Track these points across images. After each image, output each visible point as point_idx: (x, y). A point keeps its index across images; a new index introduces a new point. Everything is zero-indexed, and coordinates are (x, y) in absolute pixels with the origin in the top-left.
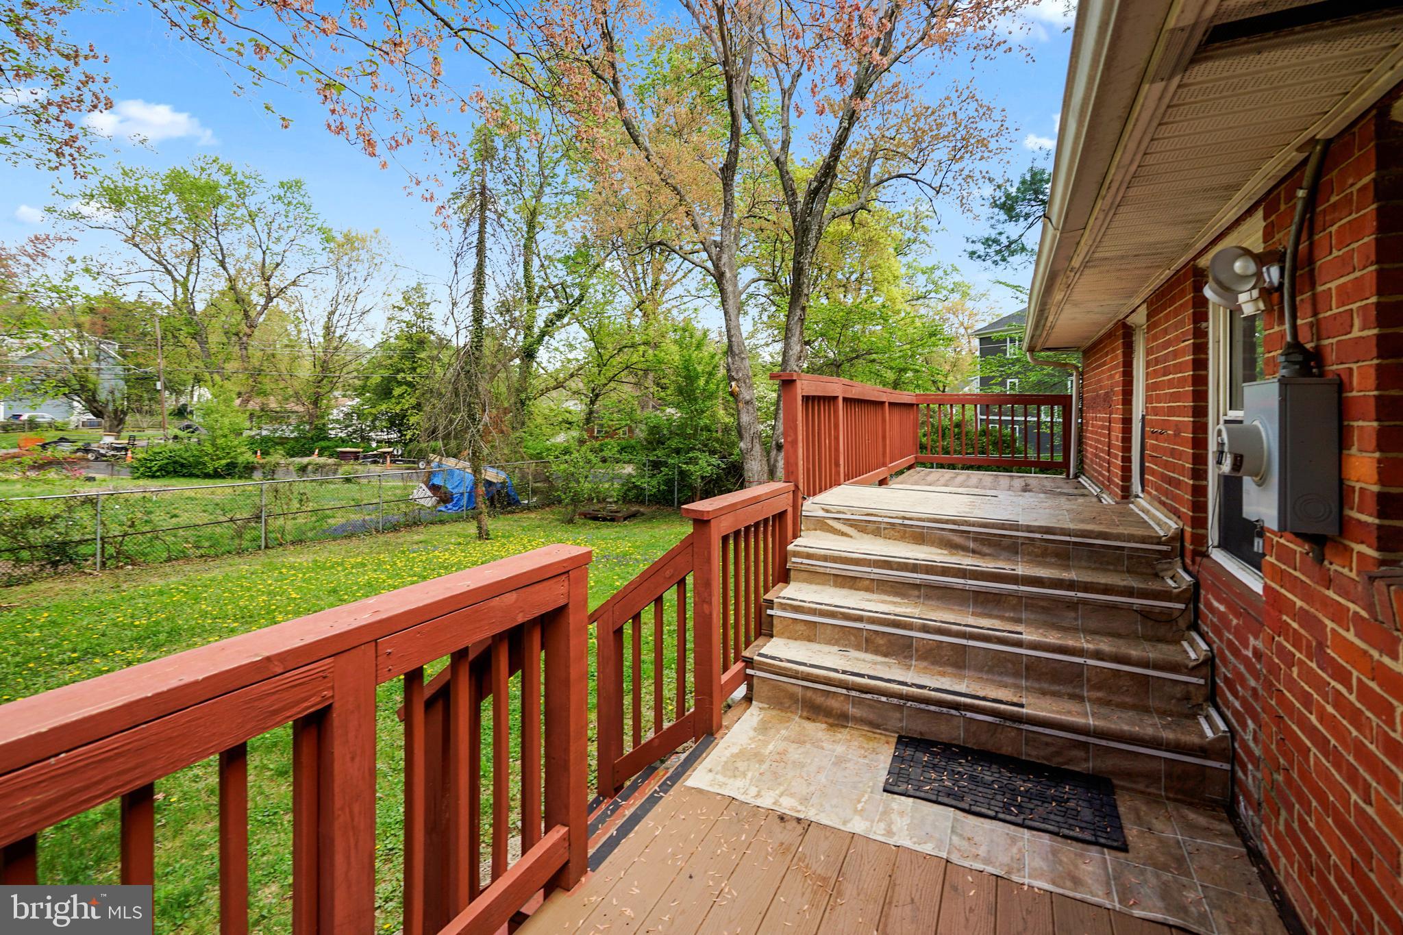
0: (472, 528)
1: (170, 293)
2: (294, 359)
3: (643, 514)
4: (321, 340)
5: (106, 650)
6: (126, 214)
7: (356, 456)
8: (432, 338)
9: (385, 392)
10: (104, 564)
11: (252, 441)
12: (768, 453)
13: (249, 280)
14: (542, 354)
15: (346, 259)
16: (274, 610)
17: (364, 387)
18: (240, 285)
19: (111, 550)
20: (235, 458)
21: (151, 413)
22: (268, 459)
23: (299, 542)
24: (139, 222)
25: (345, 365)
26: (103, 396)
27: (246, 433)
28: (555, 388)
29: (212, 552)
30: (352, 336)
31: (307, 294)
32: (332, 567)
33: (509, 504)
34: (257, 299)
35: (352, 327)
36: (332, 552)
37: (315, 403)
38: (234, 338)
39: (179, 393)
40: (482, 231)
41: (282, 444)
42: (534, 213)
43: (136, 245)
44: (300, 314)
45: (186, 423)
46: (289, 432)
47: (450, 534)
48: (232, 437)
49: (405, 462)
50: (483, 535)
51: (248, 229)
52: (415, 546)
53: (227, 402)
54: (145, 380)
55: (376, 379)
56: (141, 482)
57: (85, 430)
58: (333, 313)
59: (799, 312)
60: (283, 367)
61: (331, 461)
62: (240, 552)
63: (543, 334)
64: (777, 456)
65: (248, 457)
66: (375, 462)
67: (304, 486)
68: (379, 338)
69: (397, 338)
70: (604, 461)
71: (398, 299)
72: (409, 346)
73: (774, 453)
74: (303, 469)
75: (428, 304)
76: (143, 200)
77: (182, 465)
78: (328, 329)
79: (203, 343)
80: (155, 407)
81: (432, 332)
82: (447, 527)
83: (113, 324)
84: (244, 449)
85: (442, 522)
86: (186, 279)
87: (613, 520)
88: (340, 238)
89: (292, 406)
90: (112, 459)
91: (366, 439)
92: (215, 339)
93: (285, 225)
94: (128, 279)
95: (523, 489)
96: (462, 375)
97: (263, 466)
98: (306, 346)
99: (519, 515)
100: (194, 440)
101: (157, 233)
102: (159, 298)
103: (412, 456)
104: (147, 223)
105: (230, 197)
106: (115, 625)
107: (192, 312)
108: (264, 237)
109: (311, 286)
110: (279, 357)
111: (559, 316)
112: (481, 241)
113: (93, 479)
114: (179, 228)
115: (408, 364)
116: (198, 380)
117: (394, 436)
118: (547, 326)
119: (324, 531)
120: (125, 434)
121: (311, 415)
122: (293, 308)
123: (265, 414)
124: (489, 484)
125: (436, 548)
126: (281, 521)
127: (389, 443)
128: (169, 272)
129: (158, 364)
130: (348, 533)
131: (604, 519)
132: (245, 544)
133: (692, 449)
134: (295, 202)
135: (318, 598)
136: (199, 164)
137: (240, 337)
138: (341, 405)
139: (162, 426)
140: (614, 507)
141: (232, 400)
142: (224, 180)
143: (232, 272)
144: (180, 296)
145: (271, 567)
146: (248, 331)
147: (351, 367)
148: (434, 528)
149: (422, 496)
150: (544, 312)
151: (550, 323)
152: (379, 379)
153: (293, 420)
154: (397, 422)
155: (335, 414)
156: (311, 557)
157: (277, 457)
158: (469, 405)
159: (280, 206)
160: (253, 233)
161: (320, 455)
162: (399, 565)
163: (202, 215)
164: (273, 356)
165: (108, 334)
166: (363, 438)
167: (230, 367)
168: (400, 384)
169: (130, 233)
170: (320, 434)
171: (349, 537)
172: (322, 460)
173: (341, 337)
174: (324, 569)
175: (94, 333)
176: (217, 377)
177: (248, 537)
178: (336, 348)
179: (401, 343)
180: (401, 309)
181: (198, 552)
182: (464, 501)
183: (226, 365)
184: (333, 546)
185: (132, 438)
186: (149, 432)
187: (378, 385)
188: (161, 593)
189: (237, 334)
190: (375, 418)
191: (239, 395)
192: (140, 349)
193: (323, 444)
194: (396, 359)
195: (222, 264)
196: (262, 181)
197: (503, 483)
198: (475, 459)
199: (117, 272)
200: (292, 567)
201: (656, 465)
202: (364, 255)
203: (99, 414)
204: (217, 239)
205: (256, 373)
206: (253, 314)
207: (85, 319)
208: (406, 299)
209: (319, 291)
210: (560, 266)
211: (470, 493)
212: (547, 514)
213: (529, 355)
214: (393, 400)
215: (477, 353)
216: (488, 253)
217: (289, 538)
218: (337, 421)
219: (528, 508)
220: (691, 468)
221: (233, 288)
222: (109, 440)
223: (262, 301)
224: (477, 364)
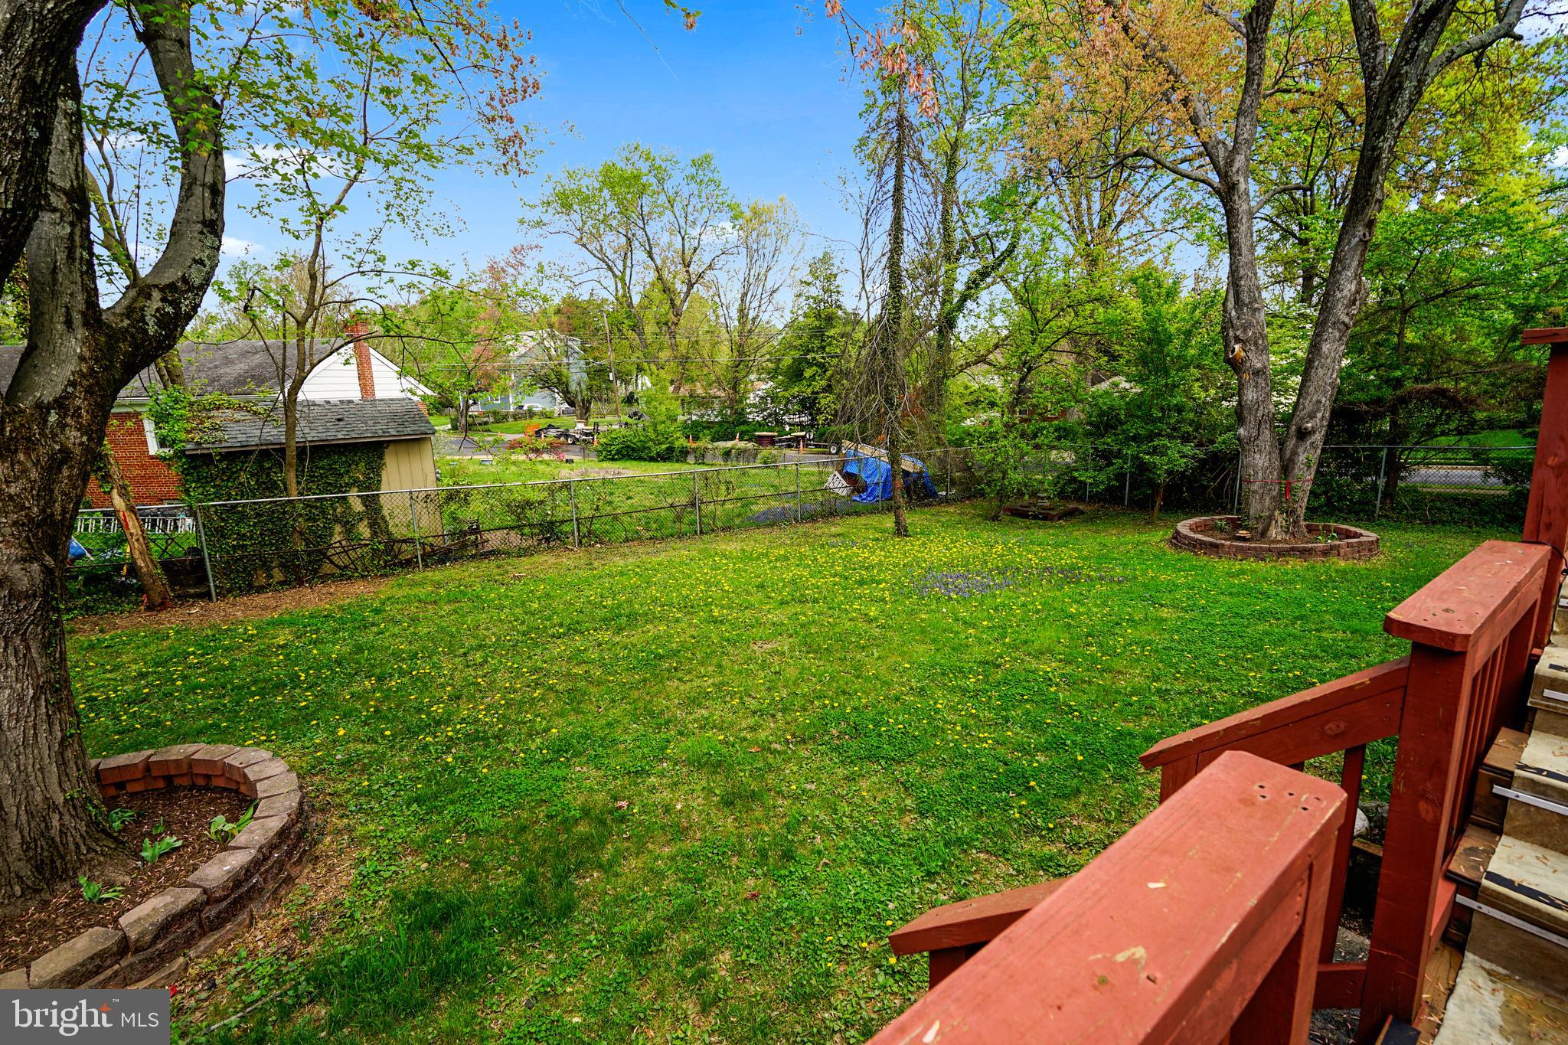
0: (889, 522)
1: (612, 289)
2: (714, 345)
3: (1082, 513)
4: (736, 323)
5: (583, 629)
6: (576, 217)
7: (772, 441)
8: (840, 313)
9: (796, 374)
10: (580, 542)
11: (685, 426)
12: (1282, 443)
13: (672, 268)
14: (961, 324)
15: (754, 234)
16: (711, 604)
17: (776, 370)
18: (665, 273)
19: (584, 530)
20: (672, 443)
21: (608, 401)
22: (699, 444)
23: (726, 529)
24: (584, 223)
25: (758, 348)
26: (573, 387)
27: (681, 418)
28: (976, 363)
29: (659, 535)
30: (765, 317)
31: (721, 276)
32: (758, 558)
33: (926, 496)
34: (680, 287)
35: (763, 308)
36: (757, 541)
37: (734, 388)
38: (664, 328)
39: (627, 383)
40: (899, 176)
41: (709, 428)
42: (955, 147)
43: (584, 246)
44: (716, 299)
45: (634, 409)
46: (713, 417)
47: (867, 527)
48: (668, 423)
49: (816, 446)
50: (901, 531)
51: (668, 216)
52: (833, 540)
53: (664, 388)
54: (601, 371)
55: (787, 361)
56: (605, 464)
57: (565, 417)
58: (745, 295)
59: (1360, 231)
60: (705, 352)
61: (750, 445)
62: (681, 536)
63: (964, 298)
64: (1296, 446)
65: (681, 442)
66: (789, 446)
67: (729, 470)
68: (788, 318)
69: (806, 316)
70: (1037, 447)
71: (804, 274)
72: (817, 323)
73: (1291, 443)
74: (727, 454)
75: (835, 276)
76: (586, 200)
77: (633, 449)
78: (741, 311)
79: (641, 334)
80: (611, 395)
81: (839, 307)
82: (862, 520)
83: (575, 323)
84: (678, 434)
85: (858, 514)
86: (623, 273)
87: (1046, 518)
88: (748, 214)
89: (714, 391)
90: (584, 443)
91: (780, 423)
92: (650, 329)
93: (699, 206)
94: (582, 278)
95: (940, 480)
96: (879, 352)
97: (695, 450)
98: (724, 330)
99: (937, 508)
100: (641, 425)
101: (598, 230)
102: (605, 294)
103: (824, 441)
104: (590, 222)
105: (650, 185)
106: (589, 602)
107: (630, 305)
108: (682, 221)
109: (725, 268)
110: (701, 343)
111: (984, 274)
112: (898, 188)
113: (572, 461)
114: (614, 223)
115: (817, 343)
116: (640, 369)
117: (805, 419)
118: (969, 288)
119: (749, 519)
120: (591, 420)
121: (731, 400)
122: (711, 293)
123: (693, 401)
124: (906, 474)
125: (854, 543)
126: (711, 507)
127: (802, 426)
128: (610, 268)
129: (609, 358)
130: (771, 521)
131: (1035, 517)
132: (685, 528)
133: (1159, 435)
134: (706, 179)
135: (748, 593)
136: (625, 154)
137: (669, 326)
138: (758, 388)
139: (616, 412)
140: (1047, 503)
141: (666, 388)
142: (644, 167)
143: (659, 262)
144: (621, 292)
145: (706, 554)
146: (674, 319)
147: (763, 351)
148: (851, 520)
149: (837, 484)
150: (965, 271)
151: (973, 285)
152: (791, 361)
153: (716, 405)
154: (809, 405)
155: (752, 399)
156: (739, 546)
157: (704, 442)
158: (887, 386)
159: (694, 187)
160: (672, 219)
161: (741, 439)
162: (821, 561)
163: (631, 208)
164: (697, 342)
165: (572, 331)
166: (777, 421)
167: (664, 355)
168: (810, 365)
169: (578, 234)
170: (740, 419)
171: (771, 525)
172: (742, 444)
173: (754, 319)
174: (751, 560)
175: (562, 332)
176: (653, 367)
177: (685, 520)
178: (750, 331)
179: (809, 321)
180: (809, 284)
181: (649, 535)
182: (879, 491)
183: (661, 355)
184: (758, 534)
185: (597, 424)
186: (609, 418)
187: (789, 367)
188: (622, 574)
189: (666, 324)
190: (789, 401)
191: (672, 382)
192: (595, 344)
193: (743, 428)
194: (805, 339)
195: (650, 255)
196: (676, 162)
197: (920, 473)
198: (893, 447)
199: (571, 273)
200: (724, 556)
201: (1106, 456)
202: (771, 228)
203: (572, 404)
204: (644, 229)
205: (683, 361)
206: (678, 302)
207: (555, 319)
208: (813, 273)
209: (732, 272)
210: (981, 212)
211: (885, 483)
212: (968, 507)
213: (947, 324)
214: (805, 382)
215: (895, 327)
216: (907, 202)
217: (719, 524)
218: (754, 405)
219: (947, 501)
220: (1157, 459)
221: (660, 278)
222: (581, 426)
223: (685, 289)
224: (895, 340)
